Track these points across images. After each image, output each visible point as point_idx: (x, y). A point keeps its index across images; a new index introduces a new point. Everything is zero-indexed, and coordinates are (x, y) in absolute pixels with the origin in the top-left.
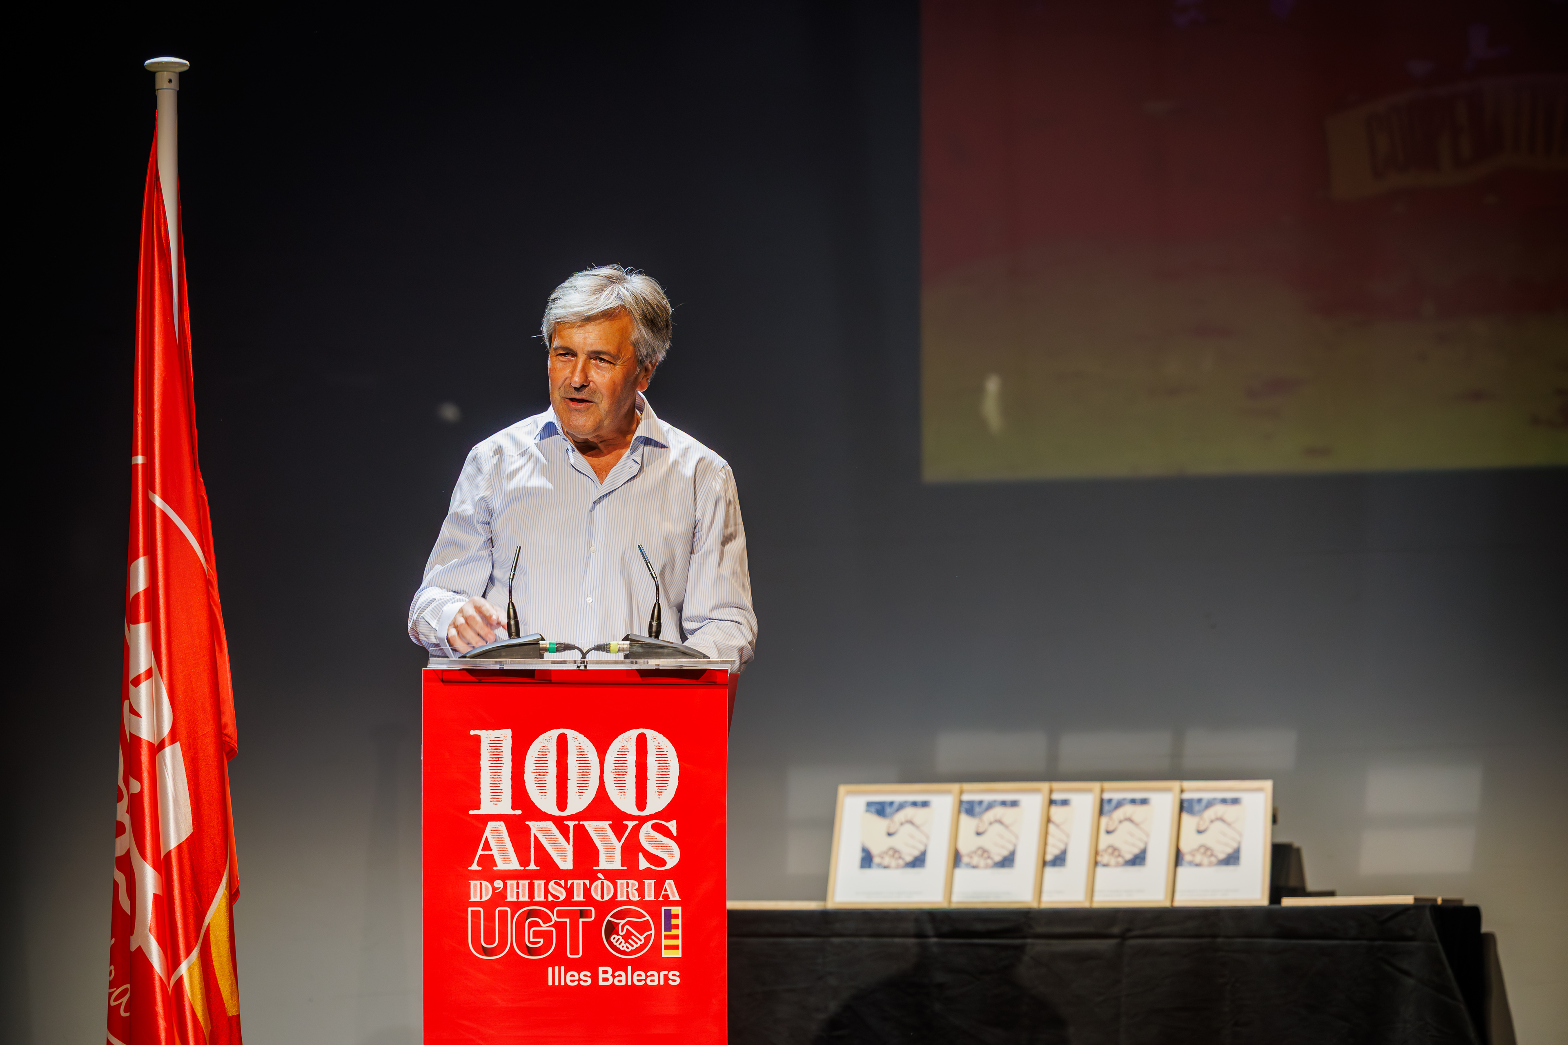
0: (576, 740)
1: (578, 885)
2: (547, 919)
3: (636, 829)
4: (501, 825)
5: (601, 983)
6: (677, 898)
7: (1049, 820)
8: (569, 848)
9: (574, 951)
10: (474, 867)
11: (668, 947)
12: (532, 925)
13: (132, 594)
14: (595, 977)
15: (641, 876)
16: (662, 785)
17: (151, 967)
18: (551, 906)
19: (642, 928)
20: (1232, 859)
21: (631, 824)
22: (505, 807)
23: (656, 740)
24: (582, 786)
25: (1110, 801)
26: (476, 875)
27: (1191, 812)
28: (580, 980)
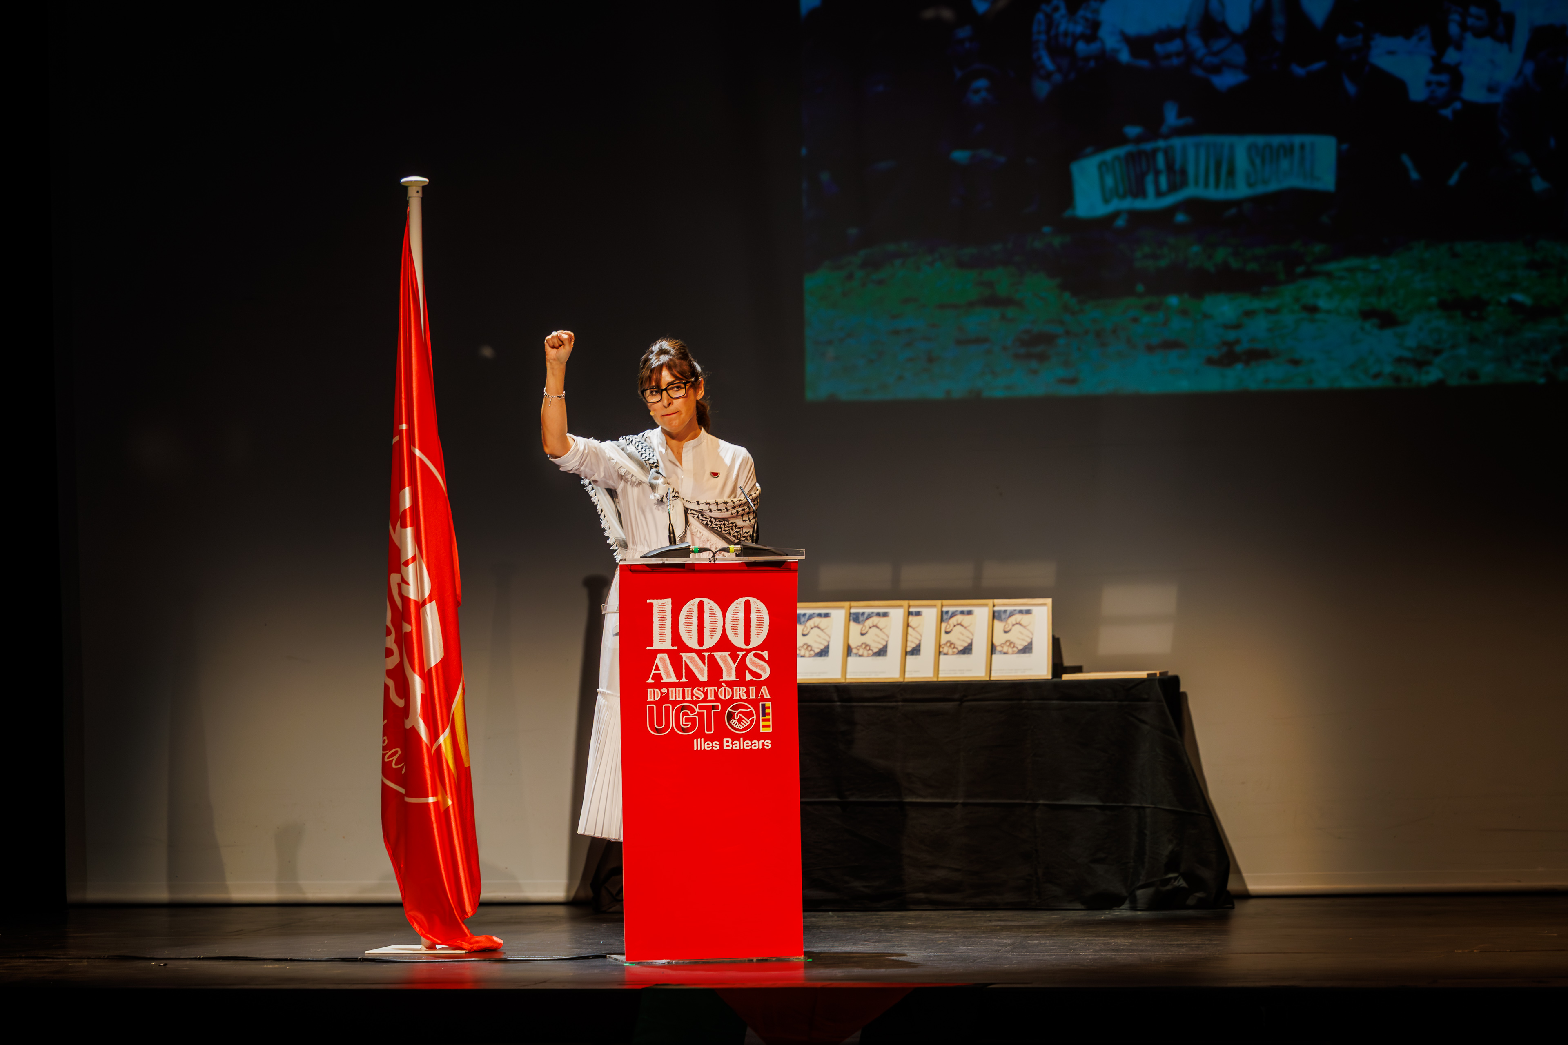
0: (710, 605)
1: (711, 690)
2: (693, 711)
3: (744, 656)
4: (665, 656)
5: (725, 748)
6: (769, 697)
7: (908, 625)
8: (705, 669)
9: (709, 729)
10: (650, 681)
11: (763, 726)
12: (684, 714)
13: (402, 510)
14: (721, 745)
15: (747, 684)
16: (759, 631)
17: (420, 738)
18: (695, 703)
19: (749, 715)
20: (1027, 649)
21: (741, 654)
22: (668, 645)
23: (756, 604)
24: (713, 631)
25: (947, 612)
26: (651, 686)
27: (1000, 619)
28: (712, 746)
